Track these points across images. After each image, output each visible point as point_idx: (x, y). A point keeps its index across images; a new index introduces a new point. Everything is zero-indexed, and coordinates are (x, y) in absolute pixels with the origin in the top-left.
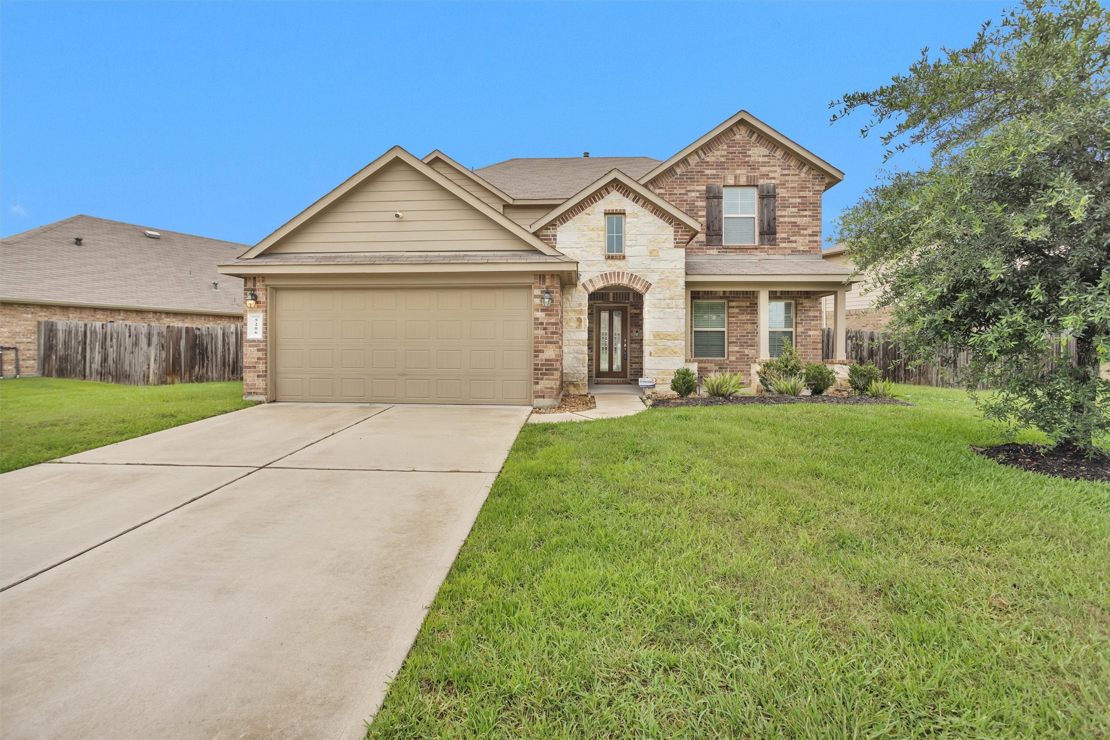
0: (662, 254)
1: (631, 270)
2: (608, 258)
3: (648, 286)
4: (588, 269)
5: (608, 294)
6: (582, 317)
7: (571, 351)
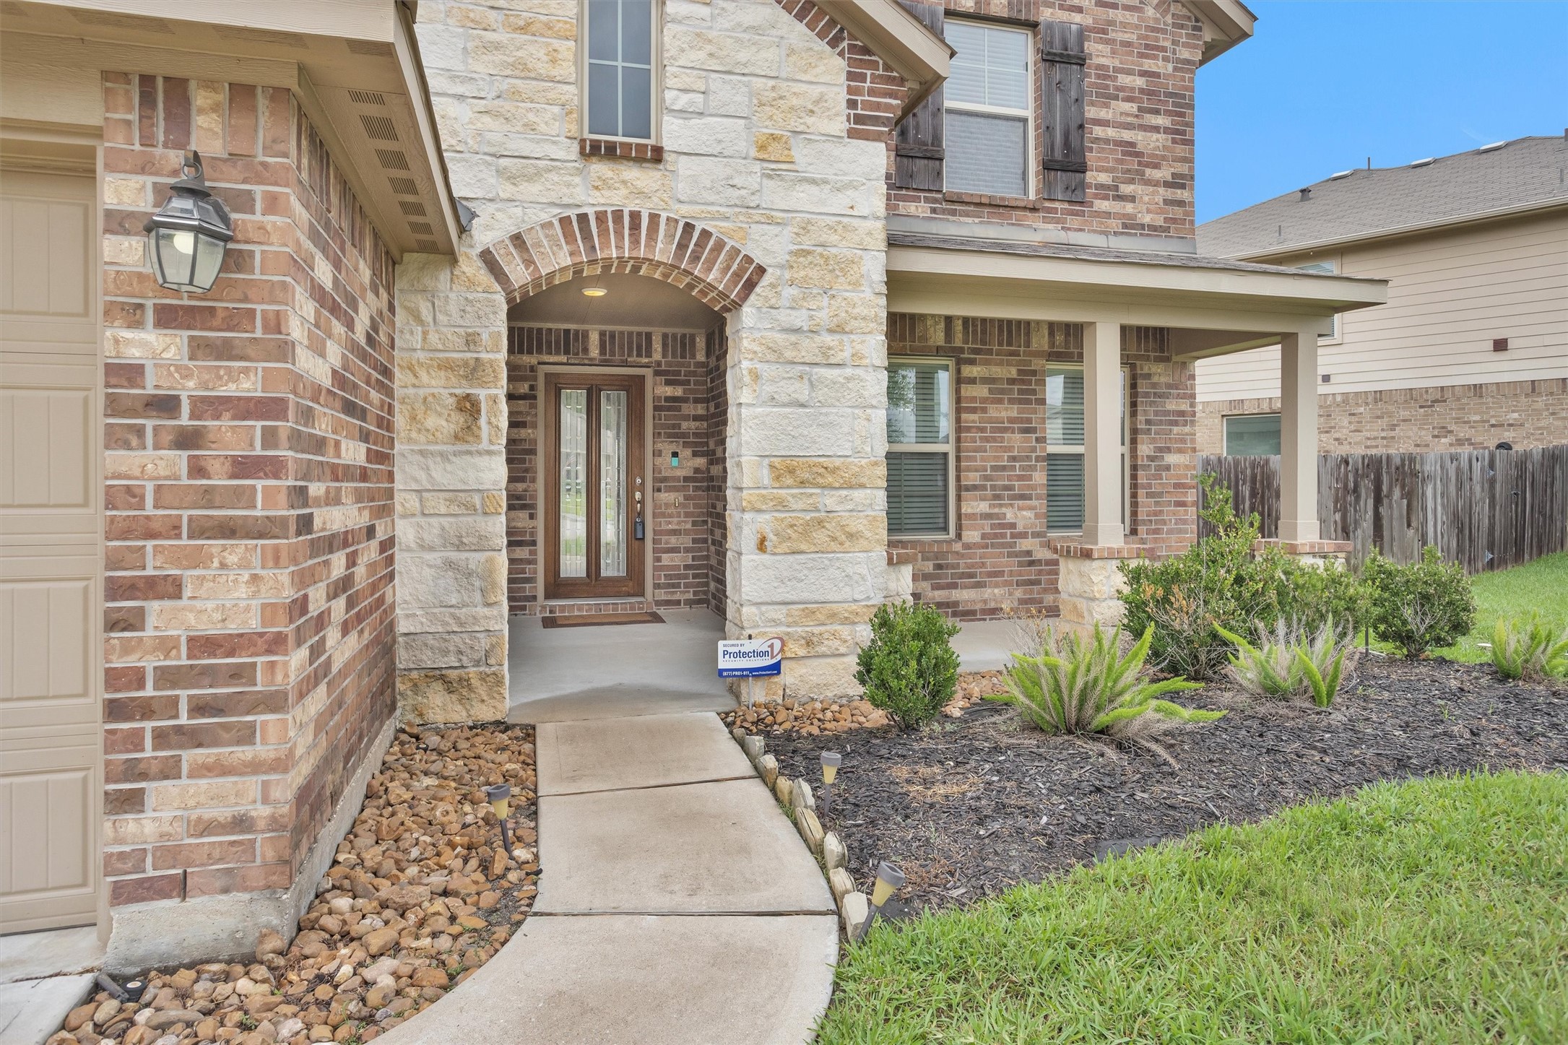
0: (801, 154)
1: (685, 210)
2: (592, 151)
3: (751, 276)
4: (506, 190)
5: (586, 335)
6: (482, 394)
7: (432, 536)
